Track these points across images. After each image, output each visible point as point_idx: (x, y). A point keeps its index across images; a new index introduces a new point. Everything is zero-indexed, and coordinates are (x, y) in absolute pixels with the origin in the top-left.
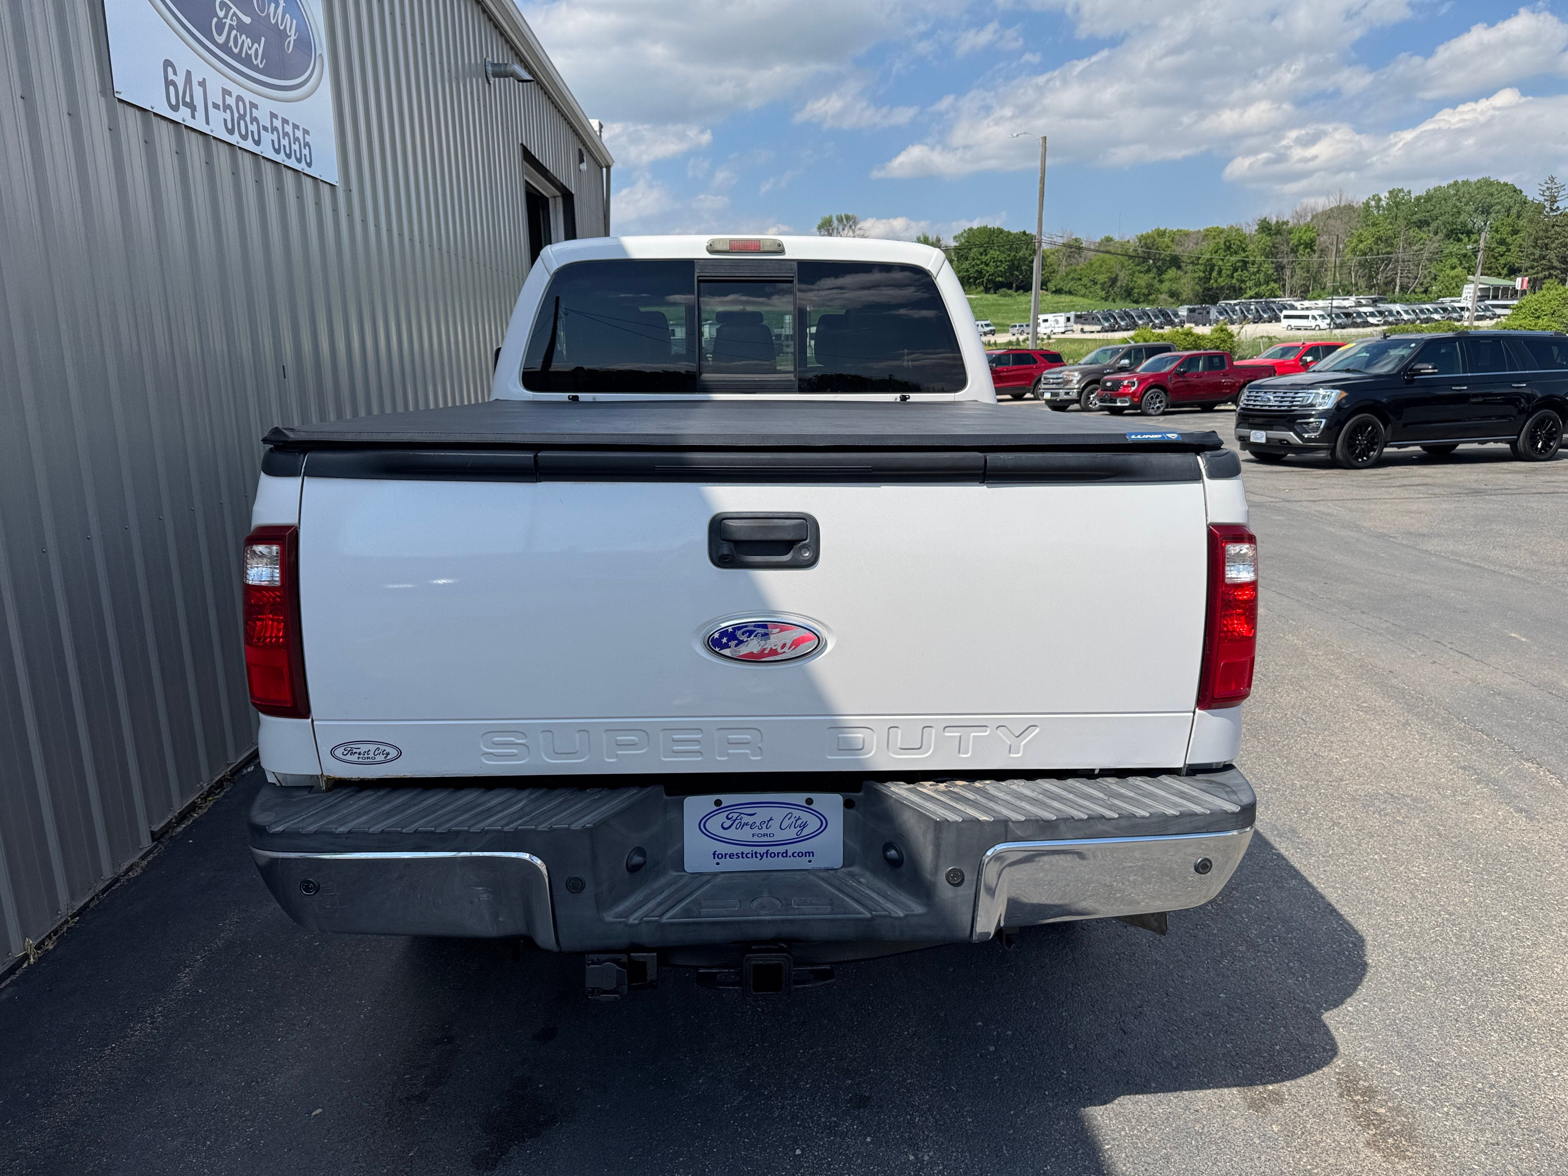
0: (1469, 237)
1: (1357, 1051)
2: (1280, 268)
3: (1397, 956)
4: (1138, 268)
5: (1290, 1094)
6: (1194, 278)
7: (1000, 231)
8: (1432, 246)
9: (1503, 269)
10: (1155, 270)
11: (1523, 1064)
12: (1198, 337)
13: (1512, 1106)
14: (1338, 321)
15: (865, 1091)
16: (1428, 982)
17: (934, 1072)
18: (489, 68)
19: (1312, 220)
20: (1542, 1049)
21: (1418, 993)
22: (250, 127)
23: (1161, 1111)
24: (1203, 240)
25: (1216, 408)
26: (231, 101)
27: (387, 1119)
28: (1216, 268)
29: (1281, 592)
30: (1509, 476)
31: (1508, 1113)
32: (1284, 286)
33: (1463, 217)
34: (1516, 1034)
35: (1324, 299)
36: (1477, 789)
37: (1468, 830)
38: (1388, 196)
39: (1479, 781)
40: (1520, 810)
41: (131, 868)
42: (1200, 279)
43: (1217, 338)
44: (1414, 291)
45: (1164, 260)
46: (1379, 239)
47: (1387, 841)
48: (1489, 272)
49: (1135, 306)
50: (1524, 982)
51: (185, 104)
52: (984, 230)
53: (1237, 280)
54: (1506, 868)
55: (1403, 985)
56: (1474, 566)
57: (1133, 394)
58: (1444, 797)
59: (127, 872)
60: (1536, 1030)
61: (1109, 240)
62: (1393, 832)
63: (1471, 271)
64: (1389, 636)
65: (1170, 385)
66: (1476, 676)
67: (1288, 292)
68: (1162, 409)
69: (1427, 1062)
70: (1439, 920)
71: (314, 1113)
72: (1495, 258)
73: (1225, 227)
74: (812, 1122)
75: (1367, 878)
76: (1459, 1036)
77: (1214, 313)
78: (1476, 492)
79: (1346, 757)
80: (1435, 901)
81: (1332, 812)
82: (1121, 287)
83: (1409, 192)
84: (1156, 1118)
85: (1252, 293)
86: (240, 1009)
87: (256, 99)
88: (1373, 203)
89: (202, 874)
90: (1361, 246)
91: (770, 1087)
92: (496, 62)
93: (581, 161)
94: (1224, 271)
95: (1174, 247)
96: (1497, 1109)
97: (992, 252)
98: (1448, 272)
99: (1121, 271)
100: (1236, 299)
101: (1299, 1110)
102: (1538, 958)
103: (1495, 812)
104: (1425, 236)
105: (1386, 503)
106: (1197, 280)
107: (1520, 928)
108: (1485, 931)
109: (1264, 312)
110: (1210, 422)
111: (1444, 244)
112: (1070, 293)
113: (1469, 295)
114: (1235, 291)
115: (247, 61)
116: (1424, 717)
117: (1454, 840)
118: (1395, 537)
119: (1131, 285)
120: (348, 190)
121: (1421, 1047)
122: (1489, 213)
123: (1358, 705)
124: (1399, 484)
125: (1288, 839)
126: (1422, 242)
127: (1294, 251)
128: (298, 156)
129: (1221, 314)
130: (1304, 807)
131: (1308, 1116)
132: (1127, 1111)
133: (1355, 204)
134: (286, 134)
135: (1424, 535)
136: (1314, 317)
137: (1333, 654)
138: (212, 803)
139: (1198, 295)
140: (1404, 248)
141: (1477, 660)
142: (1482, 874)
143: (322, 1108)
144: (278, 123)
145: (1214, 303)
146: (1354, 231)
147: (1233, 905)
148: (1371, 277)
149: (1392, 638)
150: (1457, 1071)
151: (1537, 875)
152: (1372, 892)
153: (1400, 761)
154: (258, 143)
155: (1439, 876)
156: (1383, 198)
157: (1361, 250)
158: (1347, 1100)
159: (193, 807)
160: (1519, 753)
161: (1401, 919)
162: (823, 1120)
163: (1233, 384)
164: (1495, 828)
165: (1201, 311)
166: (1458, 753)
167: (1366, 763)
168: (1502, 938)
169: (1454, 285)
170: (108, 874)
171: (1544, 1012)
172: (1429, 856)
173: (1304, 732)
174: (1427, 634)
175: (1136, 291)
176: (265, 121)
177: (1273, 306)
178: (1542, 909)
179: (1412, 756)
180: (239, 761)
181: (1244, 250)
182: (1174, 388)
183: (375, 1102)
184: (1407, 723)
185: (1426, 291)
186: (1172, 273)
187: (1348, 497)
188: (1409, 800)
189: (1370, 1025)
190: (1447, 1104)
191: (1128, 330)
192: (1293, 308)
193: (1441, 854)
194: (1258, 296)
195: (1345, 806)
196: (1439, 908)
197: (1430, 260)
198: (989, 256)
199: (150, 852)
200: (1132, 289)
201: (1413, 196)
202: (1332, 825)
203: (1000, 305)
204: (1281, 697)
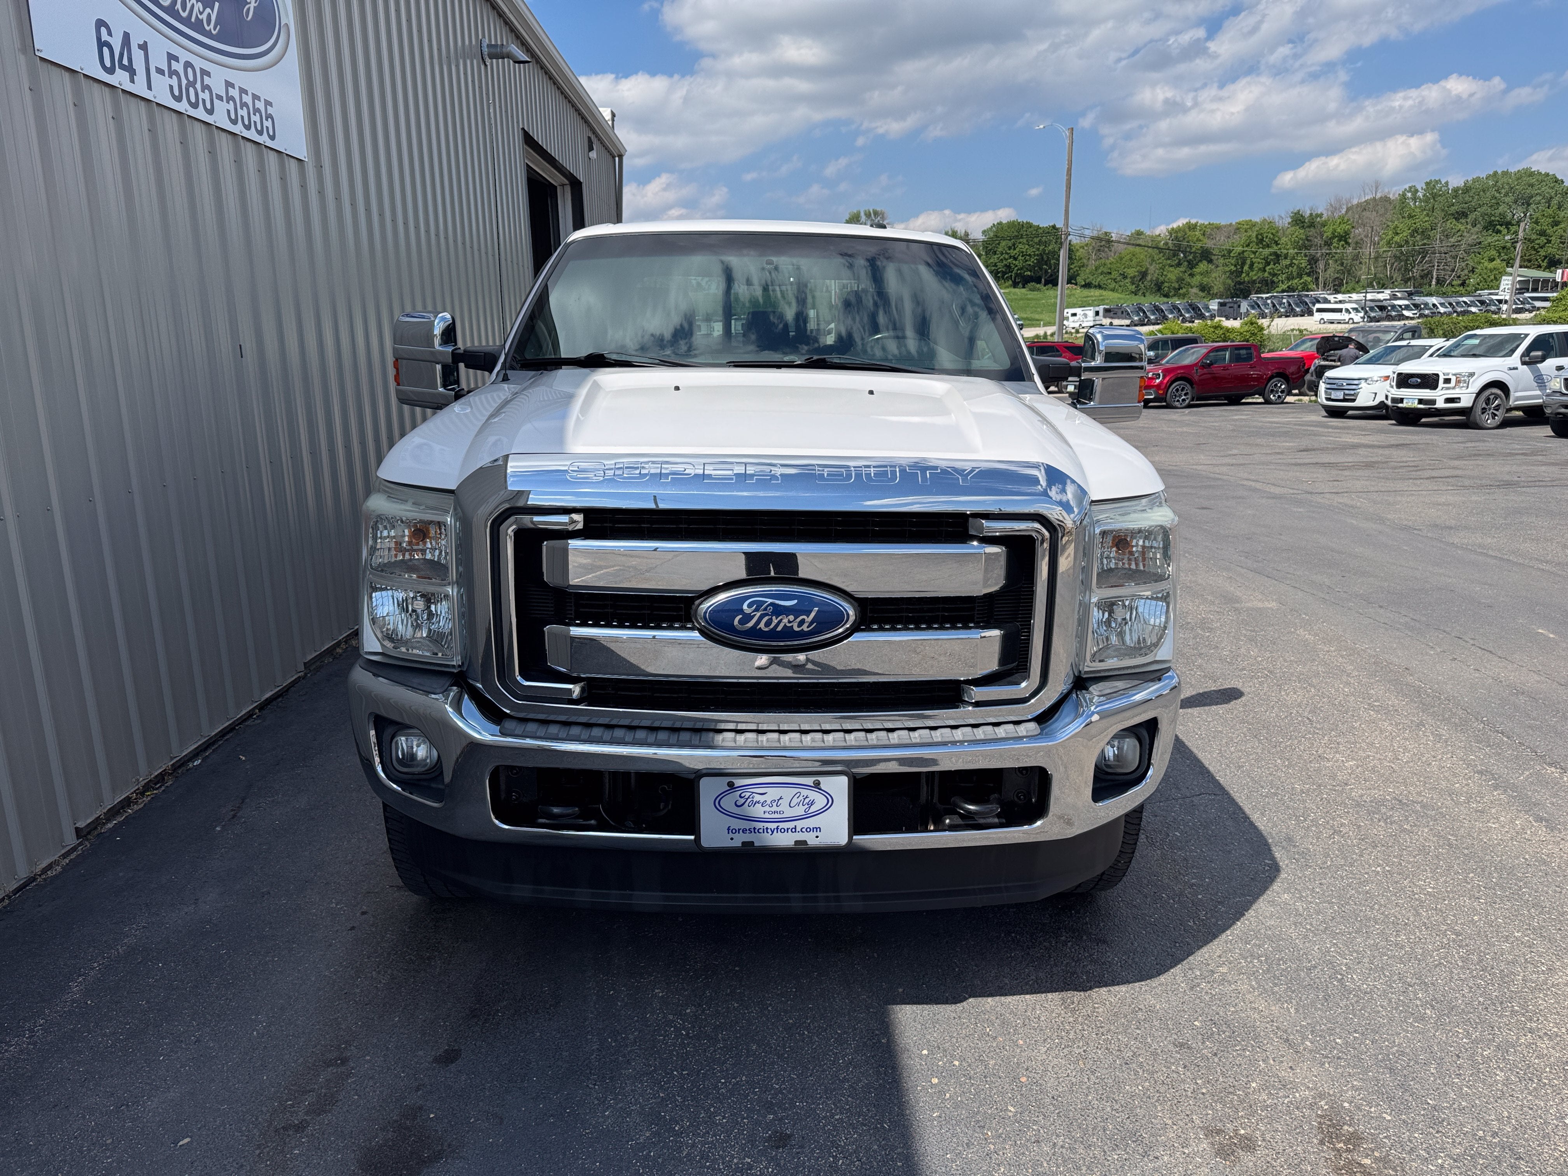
0: (1508, 229)
1: (1342, 1090)
2: (1313, 261)
3: (1394, 981)
4: (1169, 262)
5: (1264, 1140)
6: (1225, 272)
7: (1030, 225)
8: (1471, 238)
9: (1543, 261)
10: (1186, 263)
11: (1532, 1109)
12: (1227, 330)
13: (1516, 1159)
14: (1373, 314)
15: (787, 1129)
16: (1428, 1012)
17: (866, 1107)
18: (486, 50)
19: (1347, 212)
20: (1554, 1091)
21: (1416, 1024)
22: (201, 95)
23: (1116, 1157)
24: (1235, 233)
25: (1243, 401)
26: (178, 67)
27: (258, 1152)
28: (1248, 262)
29: (1297, 585)
30: (1543, 468)
31: (1512, 1167)
32: (1317, 279)
33: (1502, 208)
34: (1525, 1074)
35: (1357, 293)
36: (1493, 796)
37: (1481, 840)
38: (1424, 187)
39: (1496, 787)
40: (1540, 819)
41: (50, 867)
42: (1231, 272)
43: (1247, 331)
44: (1450, 284)
45: (1195, 253)
46: (1416, 231)
47: (1392, 852)
48: (1529, 264)
49: (1165, 300)
50: (1536, 1013)
51: (122, 67)
52: (1012, 225)
53: (1270, 273)
54: (1521, 884)
55: (1399, 1014)
56: (1501, 559)
57: (1158, 387)
58: (1457, 804)
59: (45, 871)
60: (1548, 1070)
61: (1139, 233)
62: (1399, 841)
63: (1509, 263)
64: (1407, 632)
65: (1196, 378)
66: (1499, 674)
67: (1321, 285)
68: (1187, 401)
69: (1422, 1104)
70: (1444, 940)
71: (181, 1143)
72: (1535, 250)
73: (1258, 220)
74: (723, 1163)
75: (1367, 892)
76: (1460, 1075)
77: (1244, 306)
78: (1508, 485)
79: (1353, 759)
80: (1441, 919)
81: (1333, 819)
82: (1151, 281)
83: (1447, 183)
84: (1110, 1165)
85: (1285, 287)
86: (126, 1024)
87: (207, 66)
88: (1409, 195)
89: (121, 874)
90: (1397, 239)
91: (683, 1121)
92: (493, 43)
93: (591, 149)
94: (1256, 265)
95: (1206, 240)
96: (1499, 1163)
97: (1020, 246)
98: (1486, 264)
99: (1151, 265)
100: (1268, 293)
101: (1272, 1159)
102: (1553, 986)
103: (1512, 821)
104: (1463, 228)
105: (1413, 495)
106: (1228, 274)
107: (1534, 950)
108: (1495, 953)
109: (1297, 305)
110: (1236, 415)
111: (1483, 236)
112: (1099, 287)
113: (1507, 287)
114: (1267, 285)
115: (198, 26)
116: (1440, 718)
117: (1466, 851)
118: (1420, 530)
119: (1161, 279)
120: (319, 167)
121: (1416, 1086)
122: (1529, 205)
123: (1369, 704)
124: (1428, 476)
125: (1283, 848)
126: (1459, 234)
127: (1328, 244)
128: (259, 128)
129: (1253, 307)
130: (1303, 813)
131: (1282, 1166)
132: (1078, 1157)
133: (1391, 196)
134: (244, 105)
135: (1451, 528)
136: (1347, 311)
137: (1345, 650)
138: (149, 798)
139: (1229, 289)
140: (1441, 241)
141: (1500, 657)
142: (1494, 889)
143: (191, 1137)
144: (234, 93)
145: (1246, 297)
146: (1390, 224)
147: (1217, 921)
148: (1407, 270)
149: (1410, 634)
150: (1455, 1116)
151: (1555, 891)
152: (1372, 908)
153: (1411, 764)
154: (210, 112)
155: (1447, 891)
156: (1420, 190)
157: (1396, 242)
158: (1328, 1147)
159: (127, 802)
160: (1541, 757)
161: (1402, 940)
162: (735, 1161)
163: (1261, 377)
164: (1512, 839)
165: (1232, 305)
166: (1476, 756)
167: (1375, 766)
168: (1514, 962)
169: (1492, 277)
170: (23, 873)
171: (1558, 1048)
172: (1437, 868)
173: (1309, 732)
174: (1448, 629)
175: (1166, 284)
176: (219, 88)
177: (1307, 300)
178: (1560, 929)
179: (1424, 759)
180: (184, 754)
181: (1277, 244)
182: (1200, 380)
183: (249, 1131)
184: (1421, 724)
185: (1463, 284)
186: (1203, 266)
187: (1372, 489)
188: (1418, 808)
189: (1360, 1060)
190: (1442, 1155)
191: (1158, 324)
192: (1326, 301)
193: (1450, 867)
194: (1291, 289)
195: (1348, 812)
196: (1445, 927)
197: (1467, 252)
198: (1017, 250)
199: (74, 849)
200: (1163, 283)
201: (1451, 187)
202: (1333, 834)
203: (1028, 299)
204: (1287, 695)
